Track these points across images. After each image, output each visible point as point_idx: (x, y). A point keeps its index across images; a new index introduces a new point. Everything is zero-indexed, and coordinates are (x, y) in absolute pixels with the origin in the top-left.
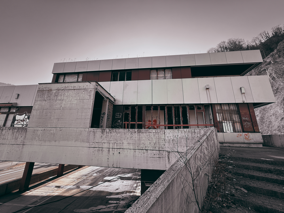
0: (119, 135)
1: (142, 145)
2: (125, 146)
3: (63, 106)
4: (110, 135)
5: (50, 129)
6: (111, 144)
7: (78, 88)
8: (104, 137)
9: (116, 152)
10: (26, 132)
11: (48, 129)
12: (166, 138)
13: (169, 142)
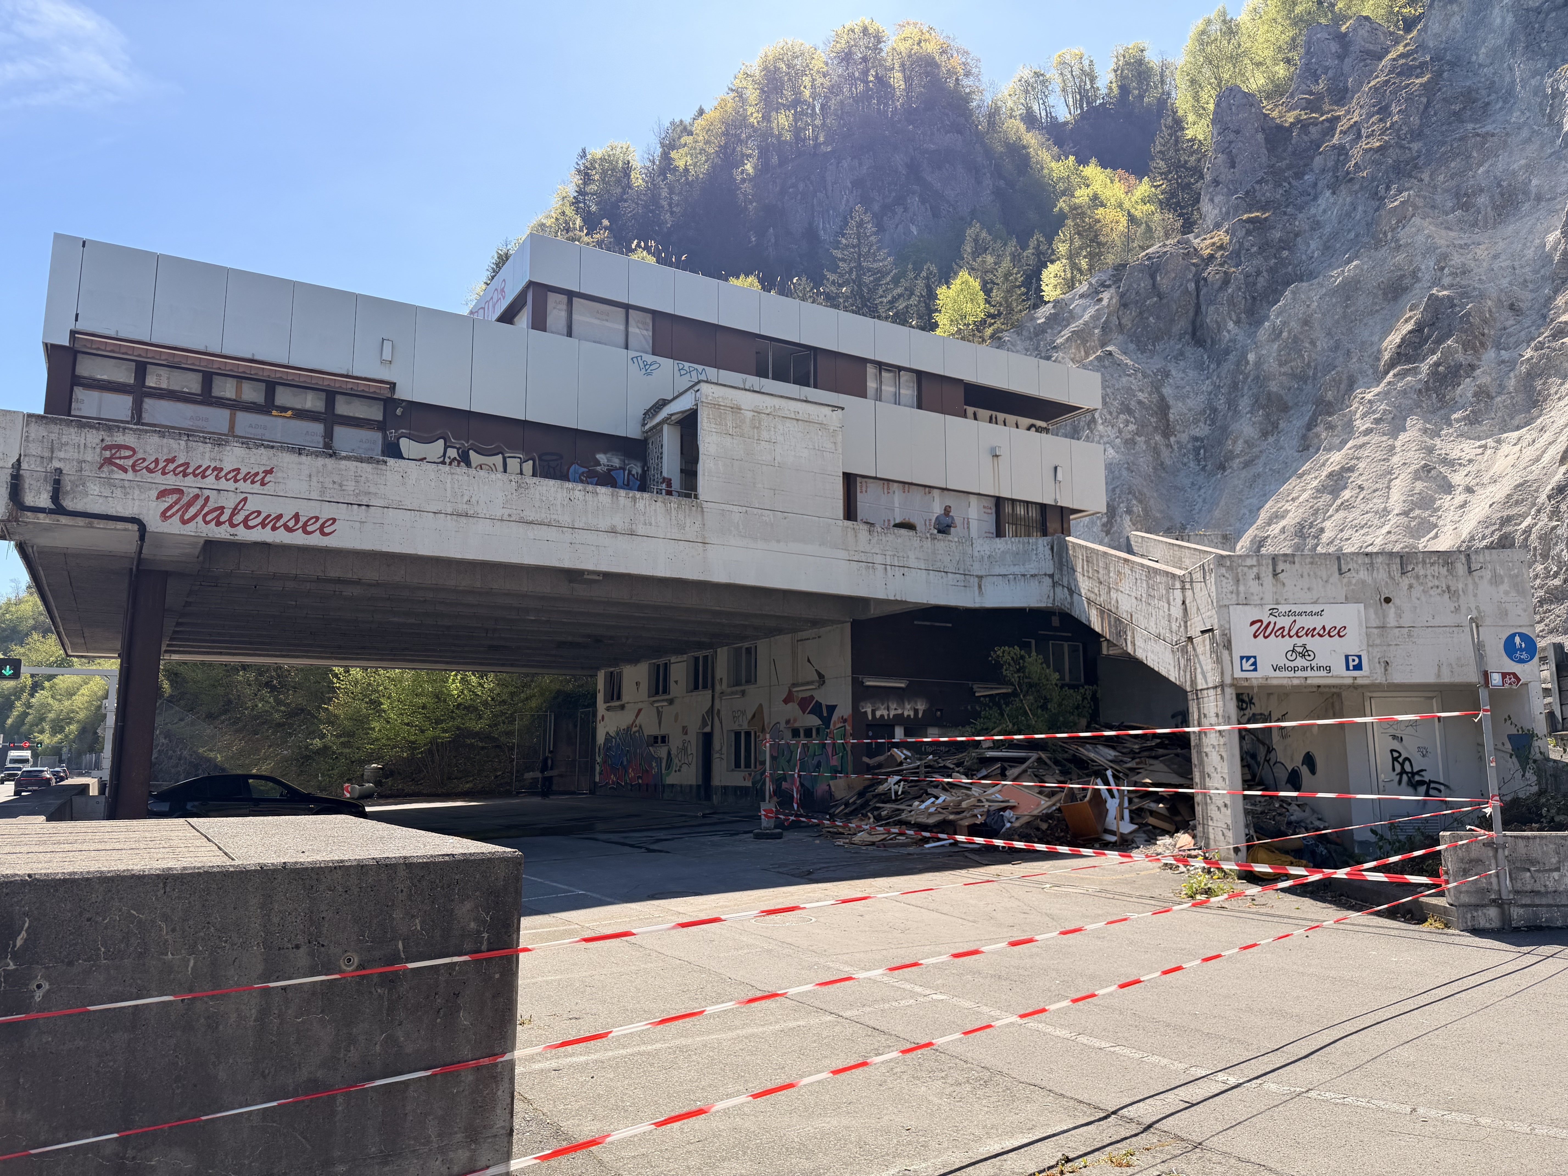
0: (899, 540)
1: (939, 564)
2: (912, 562)
3: (778, 458)
4: (884, 538)
5: (760, 511)
6: (888, 557)
7: (806, 417)
8: (874, 541)
9: (898, 572)
10: (702, 512)
11: (756, 511)
12: (976, 554)
13: (982, 559)
